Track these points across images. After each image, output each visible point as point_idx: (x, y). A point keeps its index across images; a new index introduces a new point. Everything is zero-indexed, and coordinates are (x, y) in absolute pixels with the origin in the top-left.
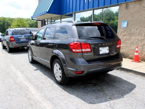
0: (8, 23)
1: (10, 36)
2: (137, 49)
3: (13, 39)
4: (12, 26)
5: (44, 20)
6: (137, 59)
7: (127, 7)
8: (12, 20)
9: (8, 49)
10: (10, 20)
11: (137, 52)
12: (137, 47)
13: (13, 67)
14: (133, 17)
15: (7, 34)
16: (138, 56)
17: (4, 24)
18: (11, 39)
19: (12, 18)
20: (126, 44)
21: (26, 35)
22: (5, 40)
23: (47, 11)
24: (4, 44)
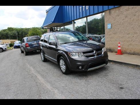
0: (25, 32)
1: (25, 43)
2: (119, 45)
3: (28, 45)
4: (28, 35)
5: (52, 27)
6: (120, 53)
7: (110, 13)
8: (28, 30)
9: (25, 52)
10: (26, 30)
11: (119, 47)
12: (119, 43)
13: (28, 65)
14: (115, 20)
15: (24, 42)
16: (120, 50)
17: (22, 33)
18: (27, 45)
19: (28, 28)
20: (112, 41)
21: (37, 41)
22: (22, 47)
23: (53, 21)
24: (22, 49)
